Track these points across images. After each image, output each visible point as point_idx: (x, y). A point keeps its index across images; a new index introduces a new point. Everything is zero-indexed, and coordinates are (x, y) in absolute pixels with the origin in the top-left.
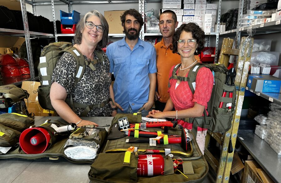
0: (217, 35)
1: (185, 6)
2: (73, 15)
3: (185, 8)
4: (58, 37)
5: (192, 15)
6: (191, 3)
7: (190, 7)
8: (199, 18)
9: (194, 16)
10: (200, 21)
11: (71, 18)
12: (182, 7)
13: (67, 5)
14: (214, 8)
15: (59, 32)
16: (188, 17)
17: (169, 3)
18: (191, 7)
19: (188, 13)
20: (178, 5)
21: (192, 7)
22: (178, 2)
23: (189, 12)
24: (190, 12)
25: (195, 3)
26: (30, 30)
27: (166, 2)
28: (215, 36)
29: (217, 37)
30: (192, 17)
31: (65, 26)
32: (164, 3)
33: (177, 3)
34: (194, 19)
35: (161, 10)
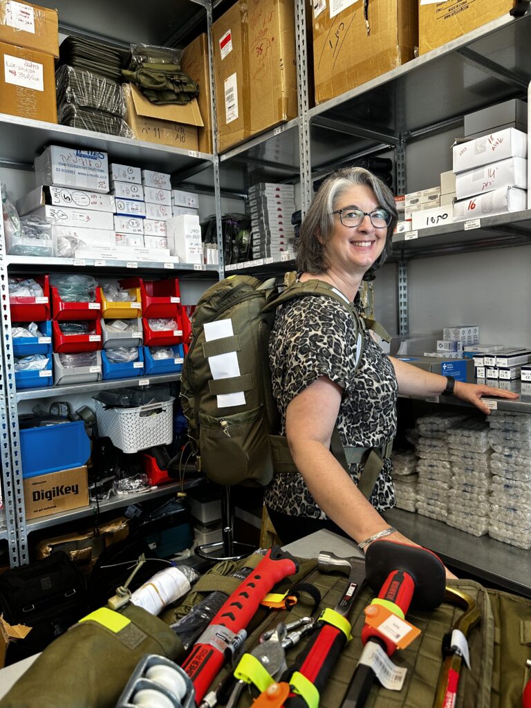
0: (220, 271)
1: (116, 185)
3: (118, 193)
5: (139, 214)
6: (131, 181)
7: (131, 193)
8: (158, 225)
9: (144, 218)
10: (163, 234)
12: (111, 192)
14: (191, 202)
16: (129, 219)
17: (71, 172)
18: (135, 194)
19: (128, 208)
20: (99, 180)
21: (137, 194)
22: (99, 174)
23: (130, 207)
24: (135, 207)
25: (142, 184)
27: (63, 167)
28: (216, 273)
30: (140, 220)
32: (58, 170)
33: (97, 176)
34: (146, 228)
35: (46, 190)
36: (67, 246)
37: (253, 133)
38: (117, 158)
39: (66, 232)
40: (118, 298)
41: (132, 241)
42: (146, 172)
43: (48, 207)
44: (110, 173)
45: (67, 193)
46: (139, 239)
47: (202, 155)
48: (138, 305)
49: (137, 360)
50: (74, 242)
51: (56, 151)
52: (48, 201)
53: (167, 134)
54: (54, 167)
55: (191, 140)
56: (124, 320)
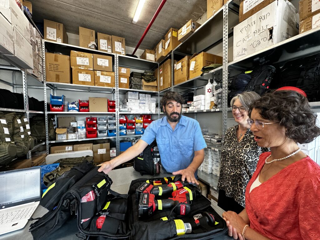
0: (159, 114)
1: (140, 98)
2: (62, 98)
3: (140, 99)
4: (48, 114)
6: (143, 96)
8: (148, 104)
10: (148, 106)
11: (61, 100)
12: (139, 99)
13: (52, 90)
14: (154, 100)
15: (49, 110)
16: (142, 104)
17: (132, 96)
19: (142, 102)
21: (144, 99)
25: (145, 97)
26: (30, 109)
28: (158, 114)
29: (159, 115)
30: (144, 104)
31: (53, 106)
33: (136, 96)
35: (127, 99)
36: (130, 109)
37: (165, 88)
38: (140, 93)
39: (130, 107)
40: (139, 119)
41: (142, 108)
42: (146, 95)
43: (127, 103)
44: (139, 95)
45: (131, 100)
46: (144, 108)
47: (156, 92)
48: (142, 121)
49: (142, 131)
50: (131, 109)
51: (129, 92)
52: (127, 101)
53: (150, 88)
54: (129, 95)
55: (155, 89)
56: (140, 123)
